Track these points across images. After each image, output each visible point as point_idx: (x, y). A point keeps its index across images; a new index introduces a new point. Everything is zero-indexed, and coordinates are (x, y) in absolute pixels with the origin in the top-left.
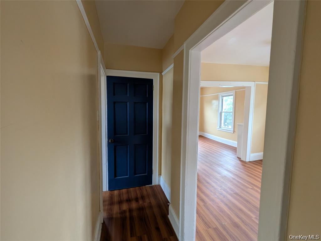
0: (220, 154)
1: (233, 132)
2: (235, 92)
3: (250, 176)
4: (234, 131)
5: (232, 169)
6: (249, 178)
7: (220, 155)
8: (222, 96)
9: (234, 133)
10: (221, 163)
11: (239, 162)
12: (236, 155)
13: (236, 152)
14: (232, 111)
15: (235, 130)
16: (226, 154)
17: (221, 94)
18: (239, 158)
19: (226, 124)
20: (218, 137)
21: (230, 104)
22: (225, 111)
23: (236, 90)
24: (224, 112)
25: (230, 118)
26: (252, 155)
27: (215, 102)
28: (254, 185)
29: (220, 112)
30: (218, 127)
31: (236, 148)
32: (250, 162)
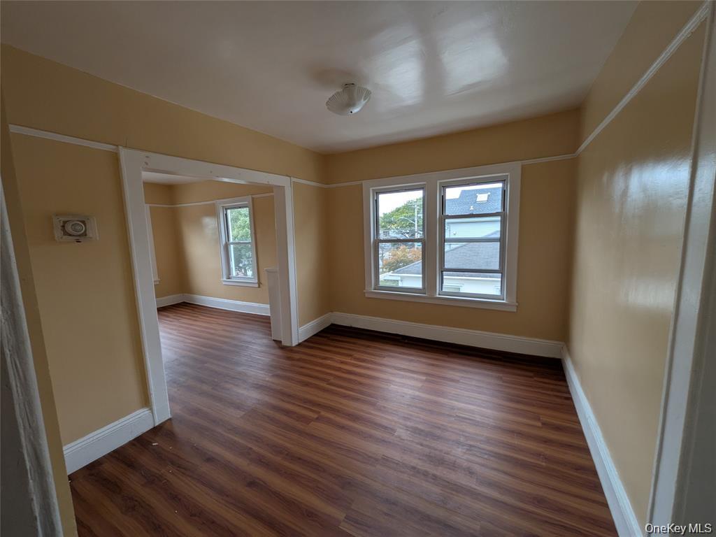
0: (235, 342)
1: (257, 286)
2: (251, 200)
3: (307, 384)
4: (259, 283)
5: (267, 379)
6: (305, 389)
7: (236, 346)
8: (223, 207)
9: (259, 287)
10: (240, 369)
11: (279, 352)
12: (271, 336)
13: (270, 327)
14: (249, 240)
15: (262, 281)
16: (249, 339)
17: (220, 203)
18: (278, 342)
19: (241, 265)
20: (226, 301)
21: (244, 228)
22: (237, 241)
23: (254, 196)
24: (233, 243)
25: (247, 254)
26: (302, 329)
27: (209, 222)
28: (319, 405)
29: (224, 242)
30: (225, 279)
31: (268, 318)
32: (299, 345)
